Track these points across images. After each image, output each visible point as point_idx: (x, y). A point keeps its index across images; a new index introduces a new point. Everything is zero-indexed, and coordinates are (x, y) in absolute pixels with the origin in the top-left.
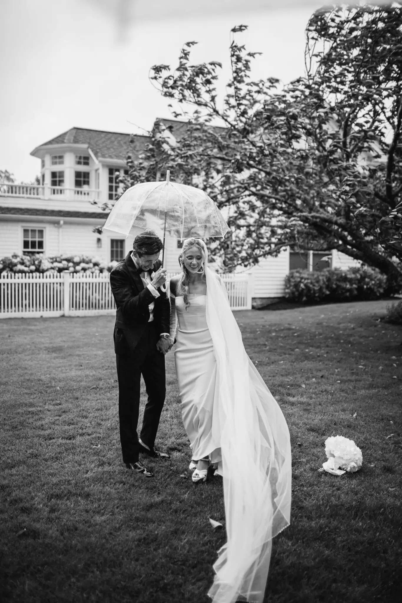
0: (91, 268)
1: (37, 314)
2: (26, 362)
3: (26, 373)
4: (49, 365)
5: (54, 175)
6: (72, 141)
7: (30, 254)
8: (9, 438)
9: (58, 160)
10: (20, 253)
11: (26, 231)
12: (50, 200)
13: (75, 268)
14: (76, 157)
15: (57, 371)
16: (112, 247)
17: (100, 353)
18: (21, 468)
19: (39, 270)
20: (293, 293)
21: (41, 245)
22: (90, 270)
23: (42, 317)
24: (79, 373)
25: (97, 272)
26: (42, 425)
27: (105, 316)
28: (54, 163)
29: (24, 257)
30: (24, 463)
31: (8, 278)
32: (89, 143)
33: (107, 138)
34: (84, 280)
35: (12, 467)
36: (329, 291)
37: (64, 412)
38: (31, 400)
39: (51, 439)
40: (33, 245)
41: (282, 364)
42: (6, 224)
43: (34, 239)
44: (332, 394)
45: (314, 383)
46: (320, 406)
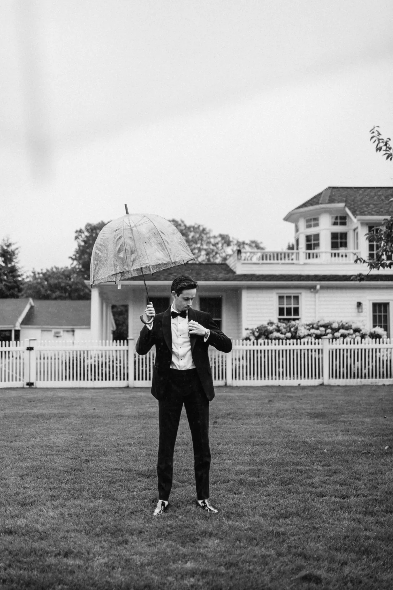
0: (352, 335)
1: (295, 382)
2: (288, 425)
3: (289, 436)
4: (313, 429)
5: (308, 238)
6: (327, 201)
7: (286, 322)
8: (280, 492)
9: (313, 223)
10: (276, 321)
11: (281, 298)
12: (305, 264)
13: (333, 334)
14: (332, 218)
15: (323, 435)
16: (374, 311)
17: (368, 420)
19: (295, 336)
21: (296, 311)
22: (350, 336)
23: (299, 385)
24: (346, 438)
25: (358, 339)
26: (313, 483)
27: (369, 385)
28: (309, 226)
29: (280, 324)
30: (298, 515)
31: (264, 344)
32: (346, 202)
33: (365, 193)
34: (345, 346)
35: (287, 518)
37: (335, 473)
38: (298, 460)
39: (323, 496)
40: (289, 312)
42: (261, 291)
43: (289, 306)
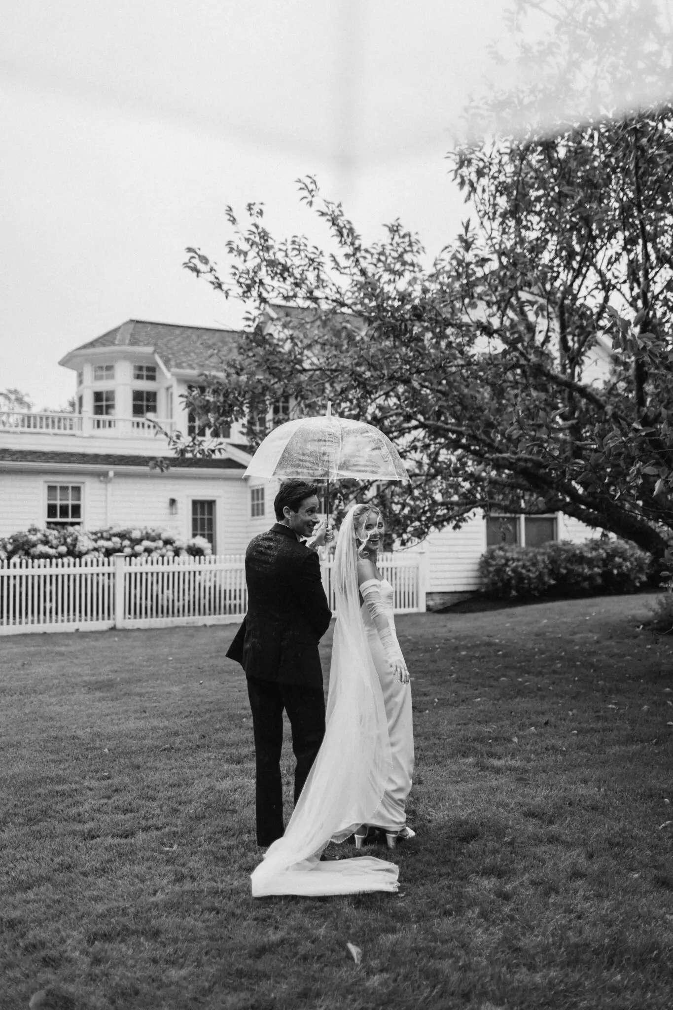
0: (160, 549)
1: (69, 627)
2: (51, 707)
3: (51, 727)
4: (90, 711)
5: (98, 396)
6: (127, 342)
7: (59, 527)
8: (23, 839)
9: (104, 373)
10: (41, 525)
11: (51, 489)
12: (92, 437)
13: (133, 548)
14: (135, 367)
15: (104, 721)
16: (195, 512)
17: (175, 689)
18: (43, 889)
19: (74, 553)
20: (494, 583)
21: (76, 510)
22: (159, 551)
23: (77, 630)
24: (141, 724)
25: (171, 554)
26: (79, 815)
27: (184, 627)
28: (98, 378)
29: (48, 532)
30: (49, 879)
31: (21, 567)
32: (155, 345)
33: (184, 336)
34: (148, 568)
35: (29, 888)
36: (554, 579)
37: (116, 791)
38: (61, 772)
39: (93, 837)
40: (64, 511)
41: (479, 704)
42: (18, 477)
43: (64, 502)
44: (564, 753)
45: (533, 734)
46: (544, 774)
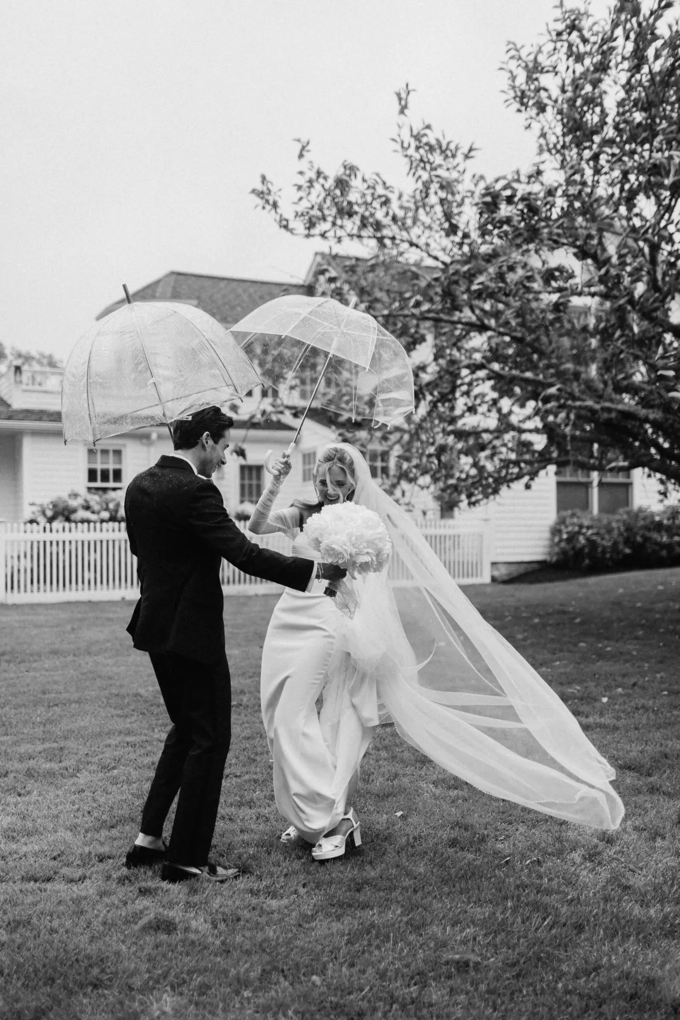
1: (114, 595)
2: (108, 668)
3: (111, 685)
6: (169, 295)
7: (100, 492)
8: (100, 784)
10: (83, 491)
11: (92, 452)
16: (242, 477)
18: (127, 828)
19: (116, 518)
20: (564, 552)
21: (117, 475)
29: (89, 497)
31: (64, 531)
32: (199, 298)
33: (229, 288)
35: (112, 827)
36: (629, 548)
38: (128, 726)
40: (105, 476)
41: (559, 667)
42: (57, 439)
43: (105, 467)
44: (655, 713)
45: (621, 695)
46: (636, 732)
